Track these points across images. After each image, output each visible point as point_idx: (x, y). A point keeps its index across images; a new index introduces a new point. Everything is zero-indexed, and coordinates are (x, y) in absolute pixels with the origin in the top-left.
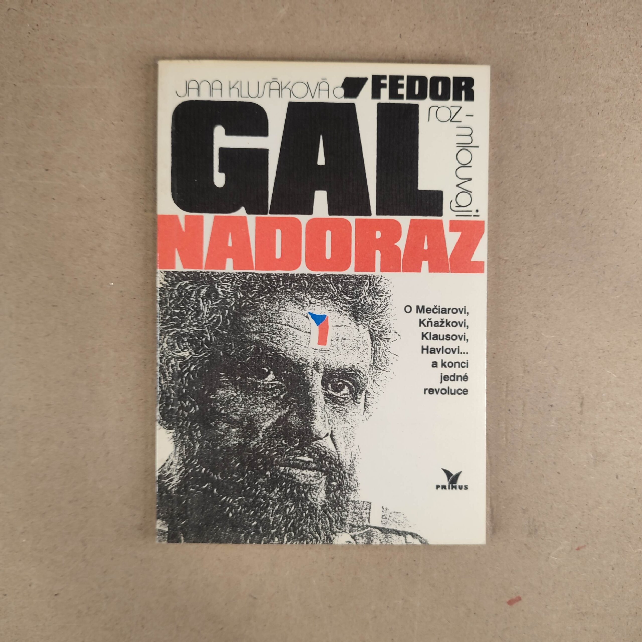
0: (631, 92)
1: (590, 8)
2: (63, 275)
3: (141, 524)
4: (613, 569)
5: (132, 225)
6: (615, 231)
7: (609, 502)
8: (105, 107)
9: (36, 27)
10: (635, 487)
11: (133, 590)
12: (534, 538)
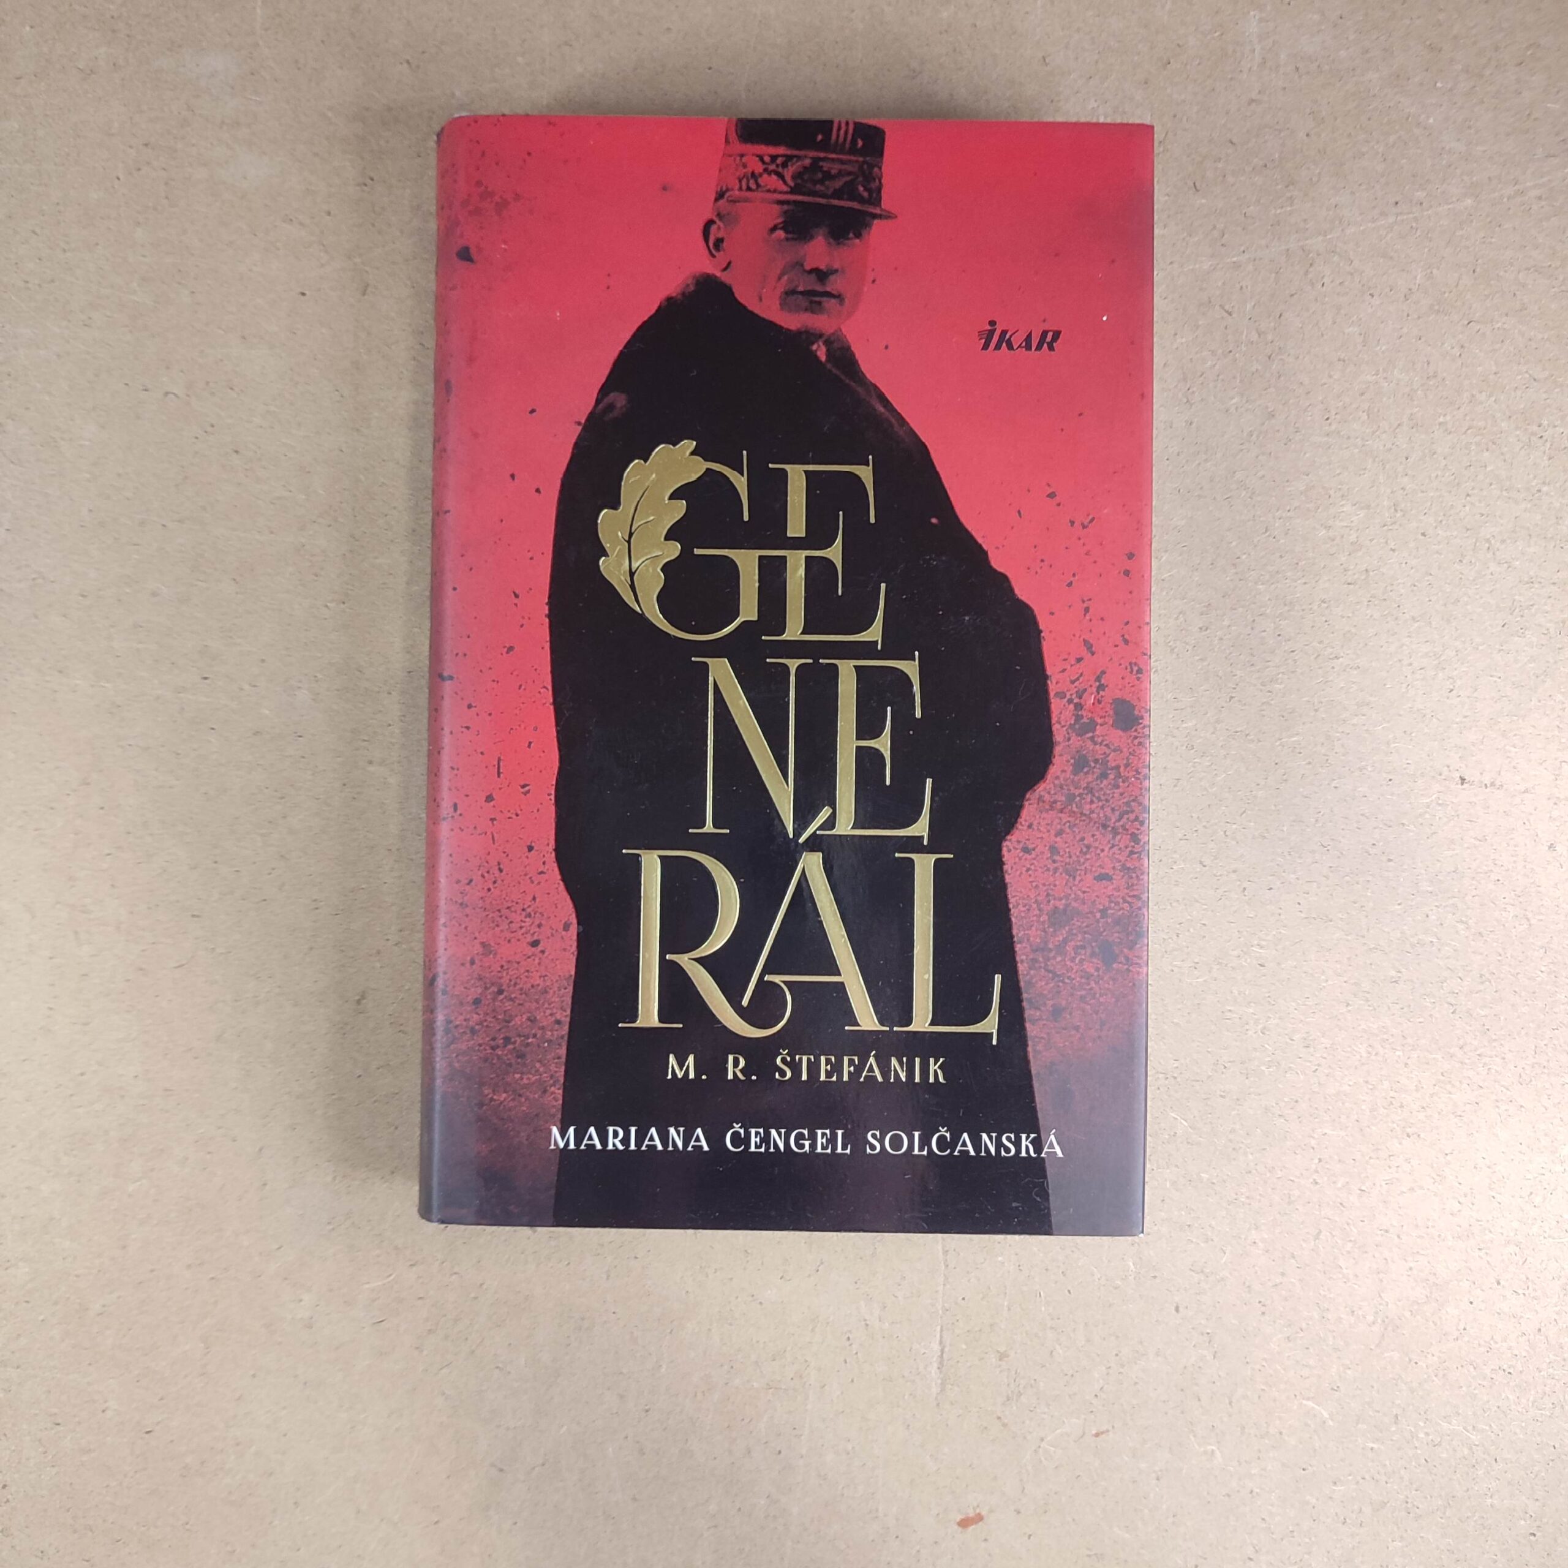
0: (1249, 616)
1: (1187, 461)
2: (216, 862)
3: (312, 1318)
4: (1158, 1479)
5: (344, 785)
6: (1201, 863)
7: (1157, 1354)
8: (316, 576)
9: (209, 429)
10: (1208, 1331)
11: (285, 1435)
12: (1015, 1408)
